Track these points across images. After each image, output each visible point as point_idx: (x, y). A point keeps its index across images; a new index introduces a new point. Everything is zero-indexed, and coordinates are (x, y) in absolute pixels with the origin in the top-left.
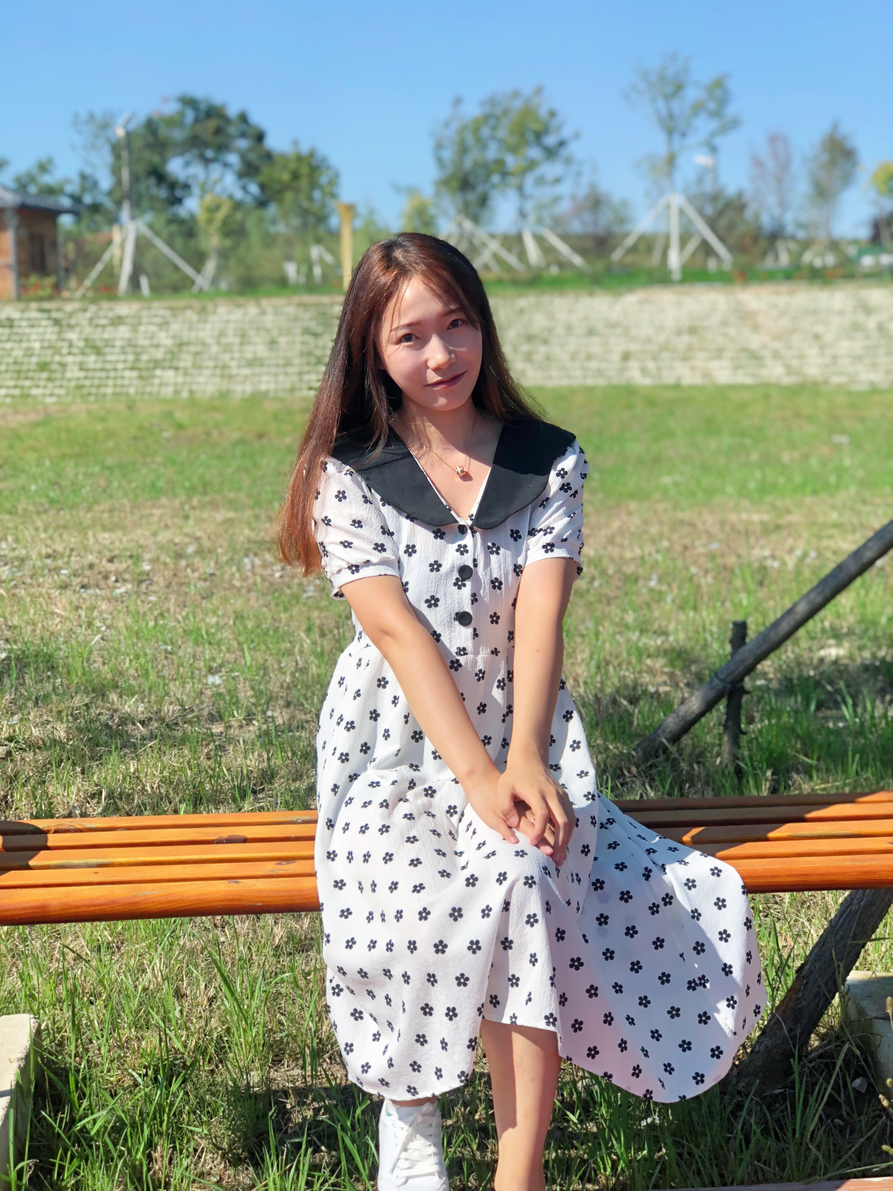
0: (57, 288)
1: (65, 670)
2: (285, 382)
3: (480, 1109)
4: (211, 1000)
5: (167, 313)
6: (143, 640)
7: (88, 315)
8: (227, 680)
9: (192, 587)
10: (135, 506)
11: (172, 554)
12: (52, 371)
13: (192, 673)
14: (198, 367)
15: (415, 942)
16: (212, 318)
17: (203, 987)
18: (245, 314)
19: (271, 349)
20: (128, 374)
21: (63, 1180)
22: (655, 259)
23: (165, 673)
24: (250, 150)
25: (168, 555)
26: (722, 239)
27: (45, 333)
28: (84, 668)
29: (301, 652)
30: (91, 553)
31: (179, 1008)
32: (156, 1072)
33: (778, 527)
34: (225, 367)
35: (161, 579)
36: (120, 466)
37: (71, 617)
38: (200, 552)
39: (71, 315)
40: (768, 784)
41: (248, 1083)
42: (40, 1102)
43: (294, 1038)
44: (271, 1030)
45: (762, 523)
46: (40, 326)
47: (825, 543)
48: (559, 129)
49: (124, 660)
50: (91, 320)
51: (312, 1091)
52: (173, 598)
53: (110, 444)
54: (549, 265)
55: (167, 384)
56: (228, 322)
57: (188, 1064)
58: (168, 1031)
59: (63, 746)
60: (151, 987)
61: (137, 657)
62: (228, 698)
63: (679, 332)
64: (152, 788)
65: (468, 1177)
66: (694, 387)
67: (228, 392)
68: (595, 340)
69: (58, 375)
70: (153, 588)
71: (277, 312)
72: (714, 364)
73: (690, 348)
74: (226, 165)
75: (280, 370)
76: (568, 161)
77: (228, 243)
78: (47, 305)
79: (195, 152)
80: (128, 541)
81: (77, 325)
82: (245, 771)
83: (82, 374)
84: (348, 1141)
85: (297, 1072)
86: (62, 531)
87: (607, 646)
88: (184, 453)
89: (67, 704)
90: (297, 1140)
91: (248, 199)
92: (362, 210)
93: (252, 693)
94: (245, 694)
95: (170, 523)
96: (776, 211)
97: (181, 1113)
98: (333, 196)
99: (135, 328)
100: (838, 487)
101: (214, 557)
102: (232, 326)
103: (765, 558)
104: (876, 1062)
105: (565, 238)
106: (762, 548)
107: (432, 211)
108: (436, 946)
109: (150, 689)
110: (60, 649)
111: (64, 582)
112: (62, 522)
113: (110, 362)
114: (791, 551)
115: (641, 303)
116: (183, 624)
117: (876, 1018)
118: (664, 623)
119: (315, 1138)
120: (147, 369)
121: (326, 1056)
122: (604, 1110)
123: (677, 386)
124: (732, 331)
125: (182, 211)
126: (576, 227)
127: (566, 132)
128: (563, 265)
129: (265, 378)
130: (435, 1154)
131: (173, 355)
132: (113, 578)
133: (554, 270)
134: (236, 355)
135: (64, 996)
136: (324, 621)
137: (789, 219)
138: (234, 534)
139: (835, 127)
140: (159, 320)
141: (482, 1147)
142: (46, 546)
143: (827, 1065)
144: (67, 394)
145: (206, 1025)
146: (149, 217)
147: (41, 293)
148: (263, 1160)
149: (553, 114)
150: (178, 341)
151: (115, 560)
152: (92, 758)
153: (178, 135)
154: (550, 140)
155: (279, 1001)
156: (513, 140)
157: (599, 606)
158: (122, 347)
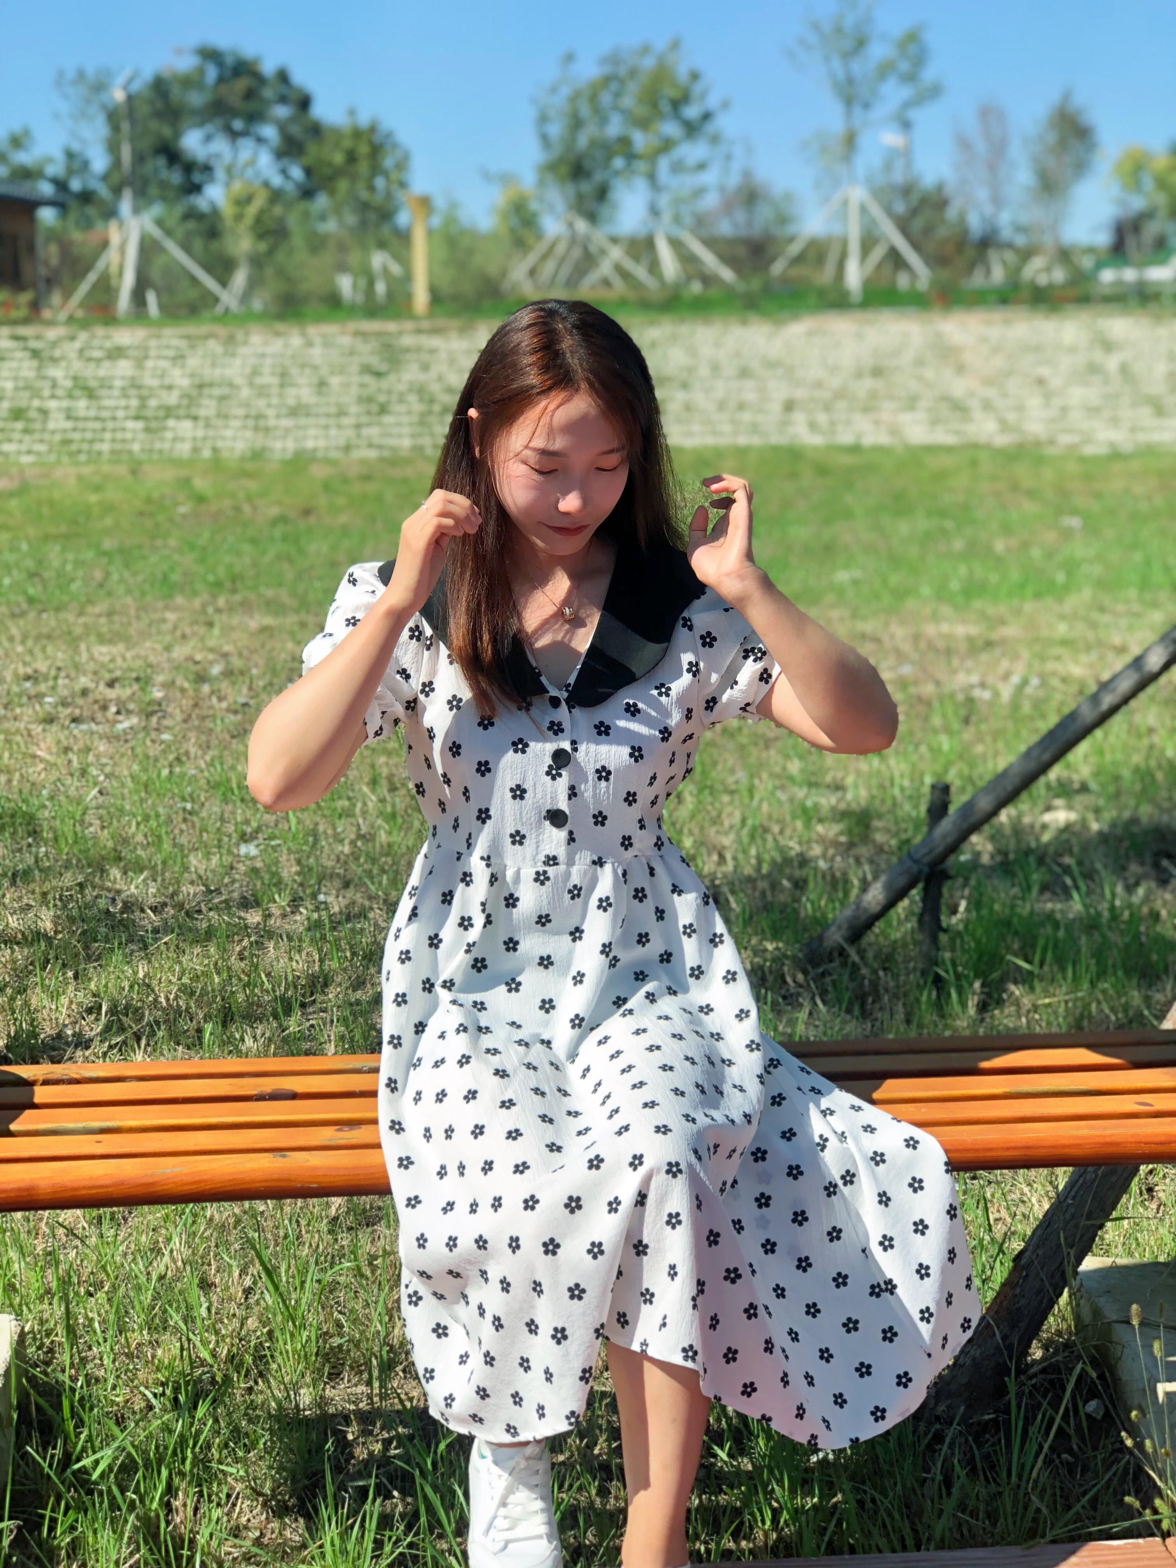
0: (35, 307)
1: (51, 835)
2: (338, 437)
3: (601, 1440)
4: (248, 1292)
5: (183, 343)
6: (154, 796)
7: (77, 345)
8: (265, 850)
9: (219, 722)
10: (142, 608)
11: (191, 677)
12: (29, 420)
13: (220, 840)
14: (224, 416)
15: (517, 1239)
16: (243, 351)
17: (236, 1274)
18: (286, 346)
19: (320, 393)
20: (130, 424)
21: (55, 1538)
22: (827, 275)
23: (183, 840)
24: (293, 119)
25: (187, 679)
26: (916, 246)
27: (19, 369)
28: (76, 833)
29: (364, 813)
30: (85, 674)
31: (205, 1305)
32: (176, 1390)
33: (989, 644)
34: (259, 417)
35: (178, 711)
36: (121, 551)
37: (59, 761)
38: (228, 673)
39: (54, 344)
40: (976, 998)
41: (297, 1405)
42: (24, 1432)
43: (357, 1346)
44: (326, 1333)
45: (970, 640)
46: (12, 359)
47: (1051, 666)
48: (703, 96)
49: (129, 822)
50: (81, 351)
51: (381, 1416)
52: (192, 736)
53: (108, 521)
54: (689, 279)
55: (182, 439)
56: (263, 355)
57: (218, 1379)
58: (191, 1336)
59: (49, 940)
60: (169, 1274)
61: (147, 818)
62: (267, 877)
63: (859, 375)
64: (167, 999)
65: (585, 1533)
66: (879, 449)
67: (264, 449)
68: (749, 384)
69: (37, 426)
70: (167, 722)
71: (327, 344)
72: (905, 418)
73: (873, 395)
74: (260, 140)
75: (332, 421)
76: (715, 140)
77: (263, 247)
78: (22, 331)
79: (219, 122)
80: (134, 658)
81: (63, 358)
82: (290, 978)
83: (69, 425)
84: (429, 1490)
85: (362, 1389)
86: (44, 642)
87: (765, 807)
88: (206, 535)
89: (54, 883)
90: (361, 1483)
91: (290, 187)
92: (440, 202)
93: (298, 868)
94: (289, 870)
95: (188, 631)
96: (988, 209)
97: (209, 1447)
98: (403, 185)
99: (140, 363)
100: (1067, 588)
101: (248, 681)
102: (268, 361)
103: (972, 687)
104: (1116, 1380)
105: (710, 243)
106: (969, 671)
107: (534, 206)
108: (545, 1245)
109: (164, 863)
110: (44, 806)
111: (49, 713)
112: (45, 630)
113: (106, 408)
114: (1006, 676)
115: (810, 334)
116: (206, 774)
117: (1118, 1322)
118: (840, 775)
119: (384, 1480)
120: (156, 418)
121: (399, 1368)
122: (761, 1443)
123: (856, 449)
124: (929, 373)
125: (201, 203)
126: (725, 228)
127: (712, 102)
128: (708, 280)
129: (312, 432)
130: (542, 1510)
131: (191, 399)
132: (113, 709)
133: (696, 287)
134: (275, 401)
135: (54, 1285)
136: (394, 771)
137: (1005, 219)
138: (273, 649)
139: (1067, 97)
140: (171, 353)
141: (603, 1492)
142: (25, 664)
143: (1052, 1382)
144: (50, 451)
145: (242, 1325)
146: (157, 209)
147: (15, 314)
148: (316, 1511)
149: (695, 76)
150: (197, 381)
151: (117, 685)
152: (88, 958)
153: (196, 99)
154: (692, 112)
155: (337, 1294)
156: (642, 111)
157: (754, 751)
158: (123, 389)
